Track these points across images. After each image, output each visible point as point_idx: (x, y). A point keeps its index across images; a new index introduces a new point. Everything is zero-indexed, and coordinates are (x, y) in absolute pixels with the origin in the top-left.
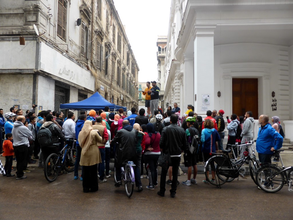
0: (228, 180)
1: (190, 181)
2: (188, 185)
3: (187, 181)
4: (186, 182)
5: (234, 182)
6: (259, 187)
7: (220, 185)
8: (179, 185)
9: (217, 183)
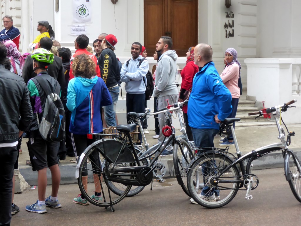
0: (130, 193)
1: (44, 203)
2: (39, 212)
3: (37, 203)
4: (34, 205)
5: (142, 195)
6: (192, 200)
7: (111, 204)
8: (19, 213)
9: (105, 202)
